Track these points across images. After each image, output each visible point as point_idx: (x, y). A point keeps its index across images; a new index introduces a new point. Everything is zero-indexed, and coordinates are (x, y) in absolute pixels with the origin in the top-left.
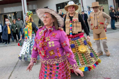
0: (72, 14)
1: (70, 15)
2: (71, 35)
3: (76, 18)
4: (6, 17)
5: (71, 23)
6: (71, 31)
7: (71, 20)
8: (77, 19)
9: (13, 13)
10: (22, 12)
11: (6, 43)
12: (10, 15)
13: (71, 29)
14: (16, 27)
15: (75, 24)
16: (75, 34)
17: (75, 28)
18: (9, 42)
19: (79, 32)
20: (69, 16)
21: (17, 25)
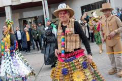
0: (66, 22)
1: (63, 24)
2: (63, 54)
3: (70, 29)
4: (25, 22)
5: (63, 37)
6: (63, 49)
7: (64, 31)
8: (72, 29)
9: (33, 17)
10: (43, 16)
11: (26, 52)
12: (30, 20)
13: (63, 45)
14: (37, 33)
15: (68, 38)
16: (69, 52)
17: (69, 43)
18: (29, 50)
19: (75, 50)
20: (62, 26)
21: (38, 31)
